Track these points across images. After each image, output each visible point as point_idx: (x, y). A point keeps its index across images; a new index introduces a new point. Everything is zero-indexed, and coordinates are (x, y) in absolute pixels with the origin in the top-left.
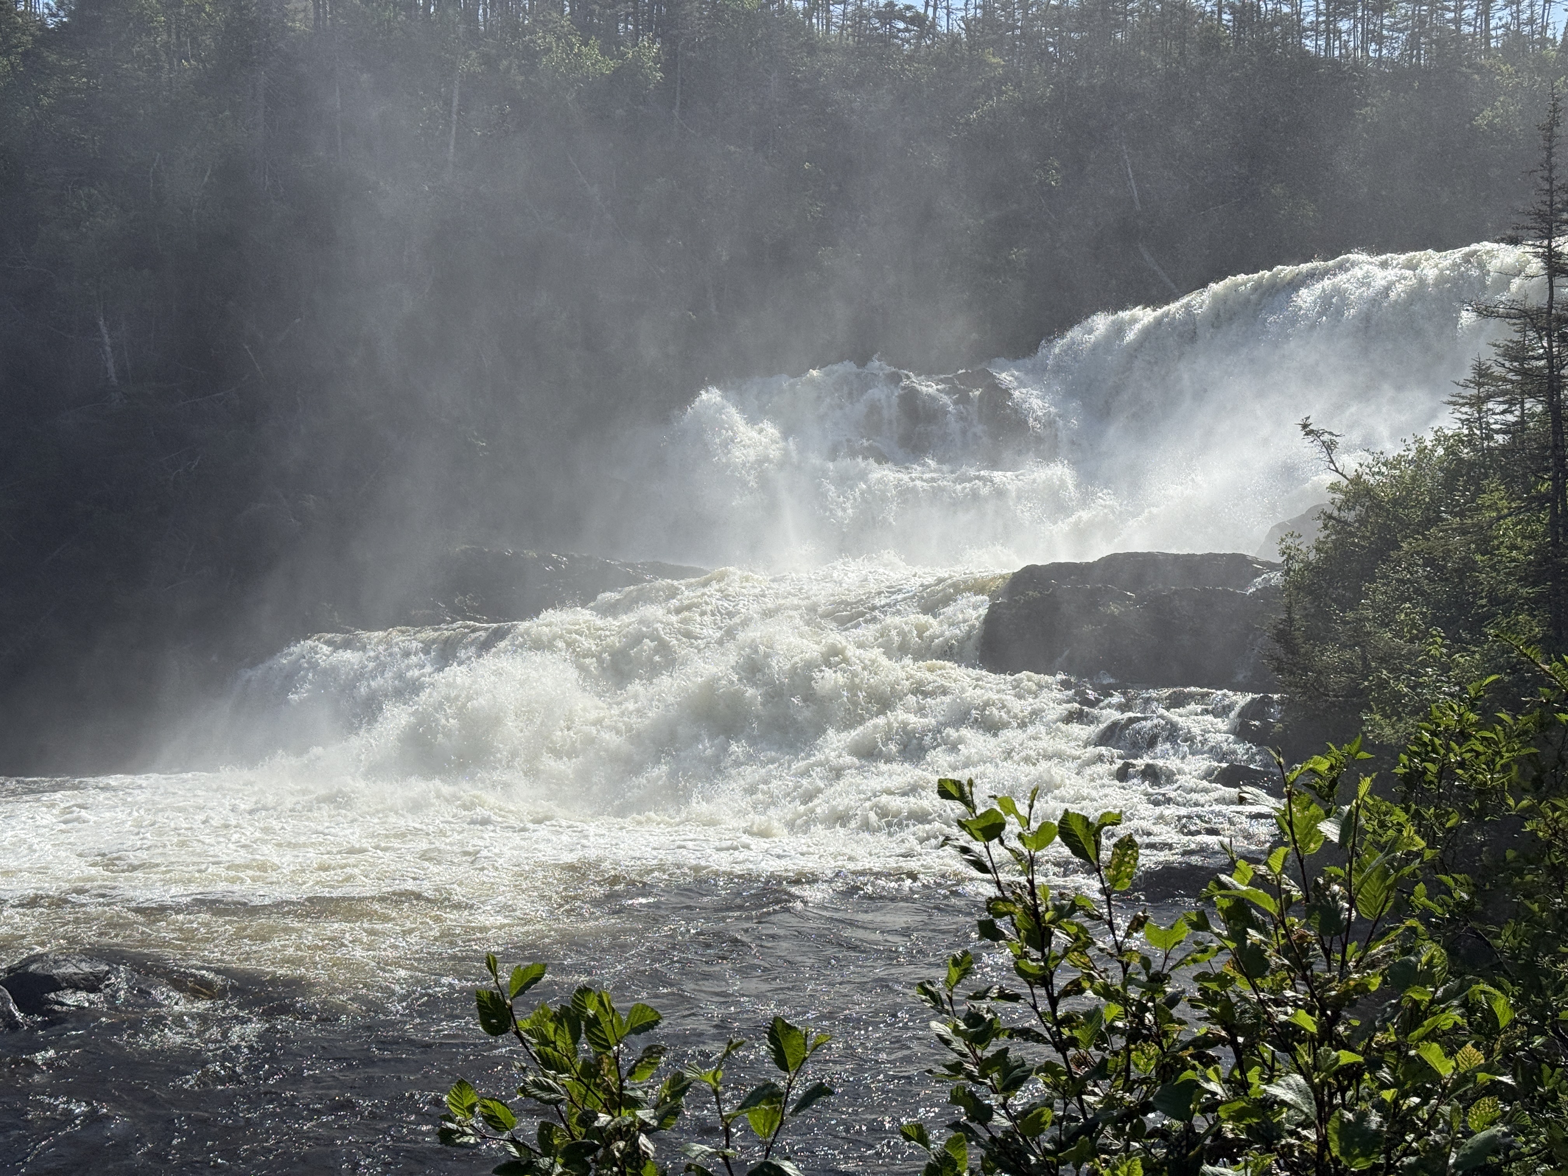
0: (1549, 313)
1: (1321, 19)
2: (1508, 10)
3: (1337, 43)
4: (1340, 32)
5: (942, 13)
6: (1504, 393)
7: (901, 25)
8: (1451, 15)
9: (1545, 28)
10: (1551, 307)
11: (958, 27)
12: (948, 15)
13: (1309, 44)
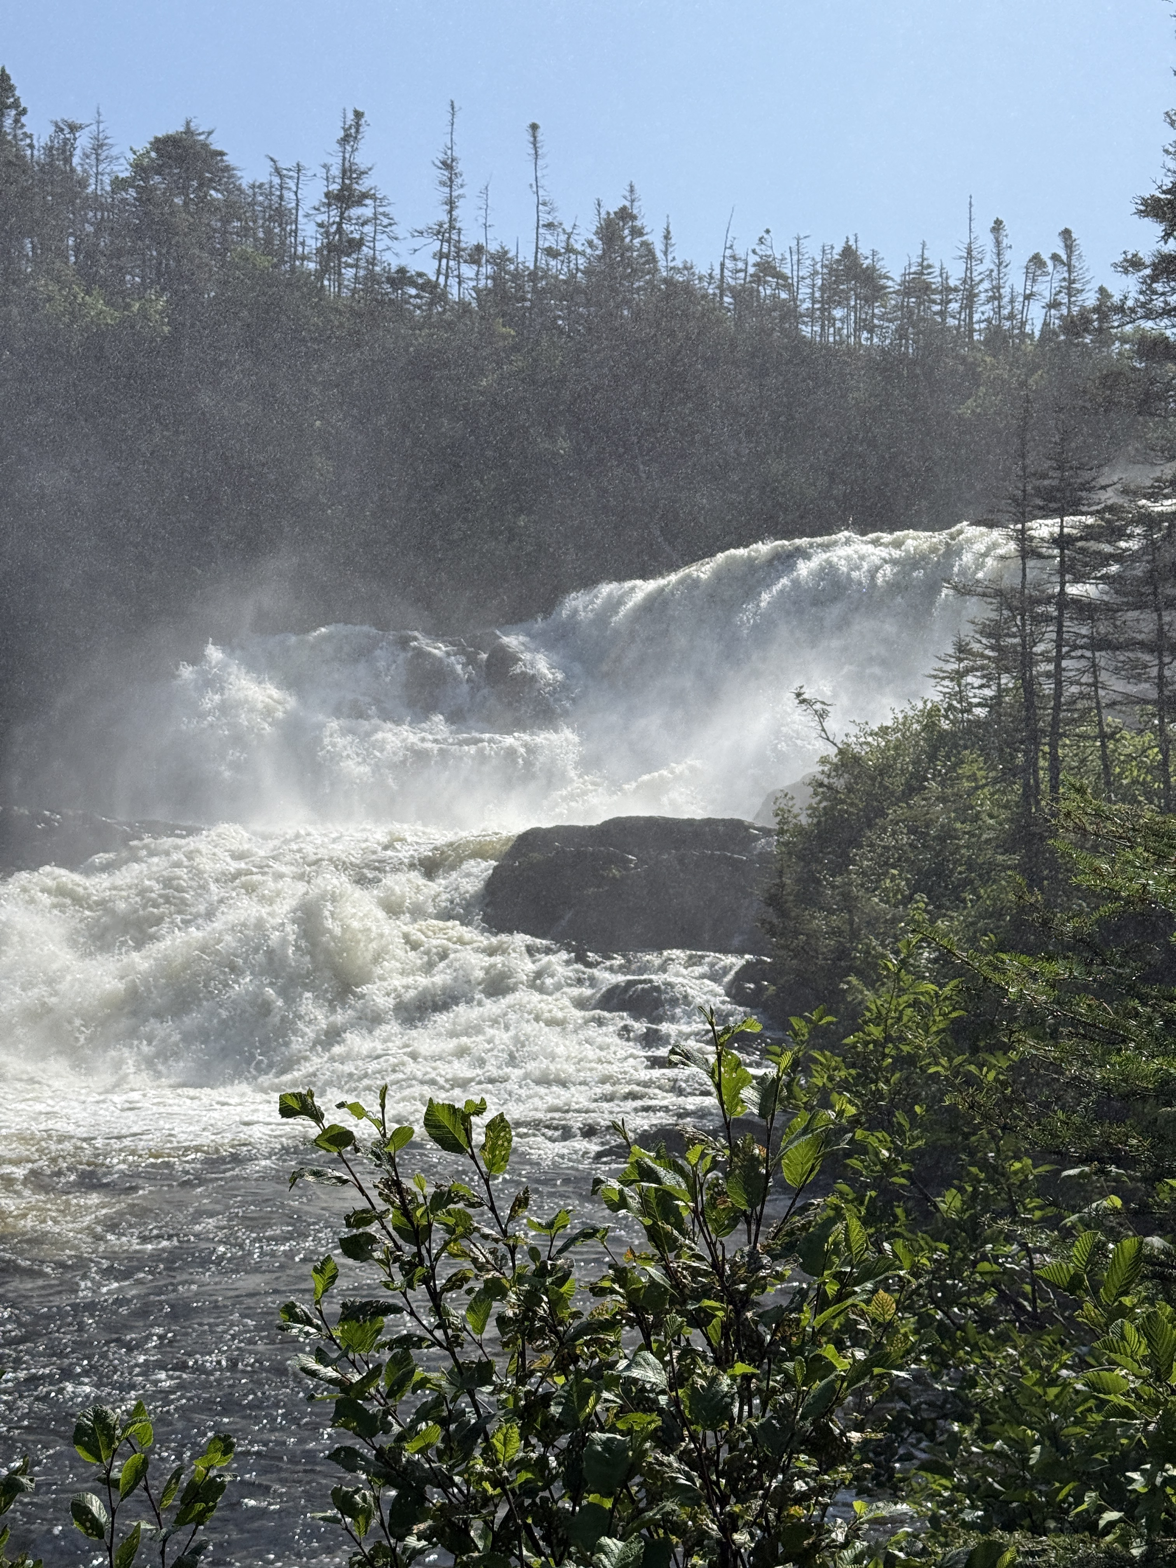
0: (1022, 593)
1: (817, 306)
2: (990, 306)
3: (832, 330)
4: (835, 319)
5: (453, 281)
6: (982, 668)
7: (413, 291)
8: (938, 308)
9: (1023, 324)
10: (1023, 587)
11: (469, 296)
12: (460, 283)
13: (806, 330)
